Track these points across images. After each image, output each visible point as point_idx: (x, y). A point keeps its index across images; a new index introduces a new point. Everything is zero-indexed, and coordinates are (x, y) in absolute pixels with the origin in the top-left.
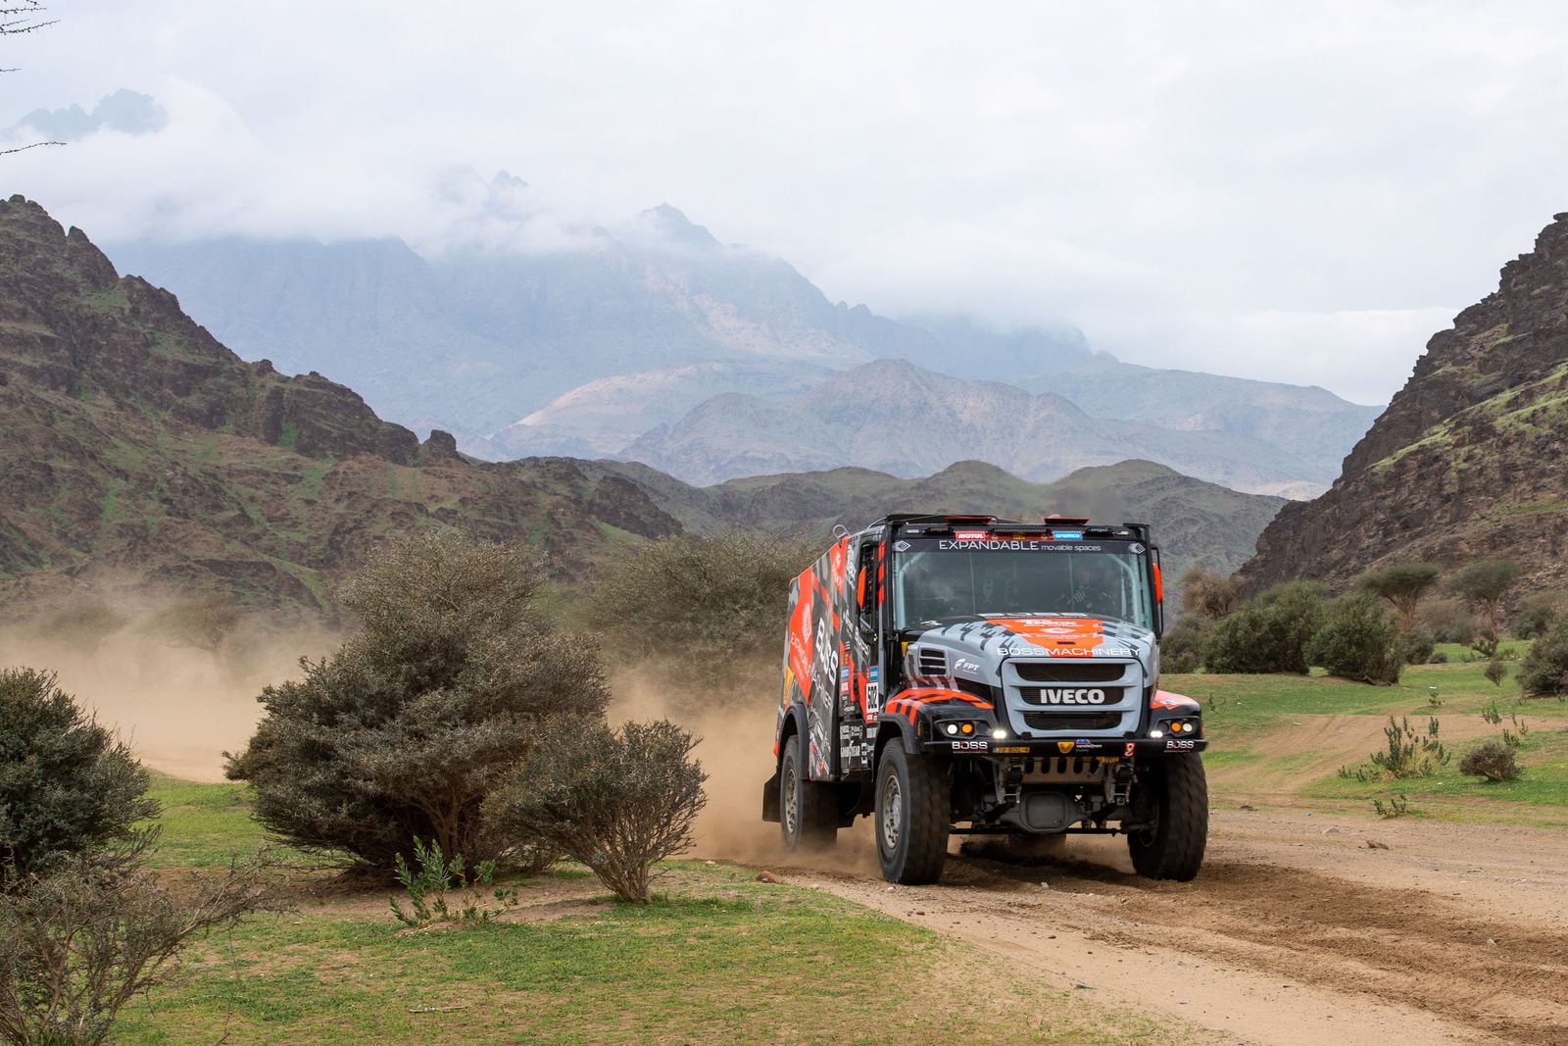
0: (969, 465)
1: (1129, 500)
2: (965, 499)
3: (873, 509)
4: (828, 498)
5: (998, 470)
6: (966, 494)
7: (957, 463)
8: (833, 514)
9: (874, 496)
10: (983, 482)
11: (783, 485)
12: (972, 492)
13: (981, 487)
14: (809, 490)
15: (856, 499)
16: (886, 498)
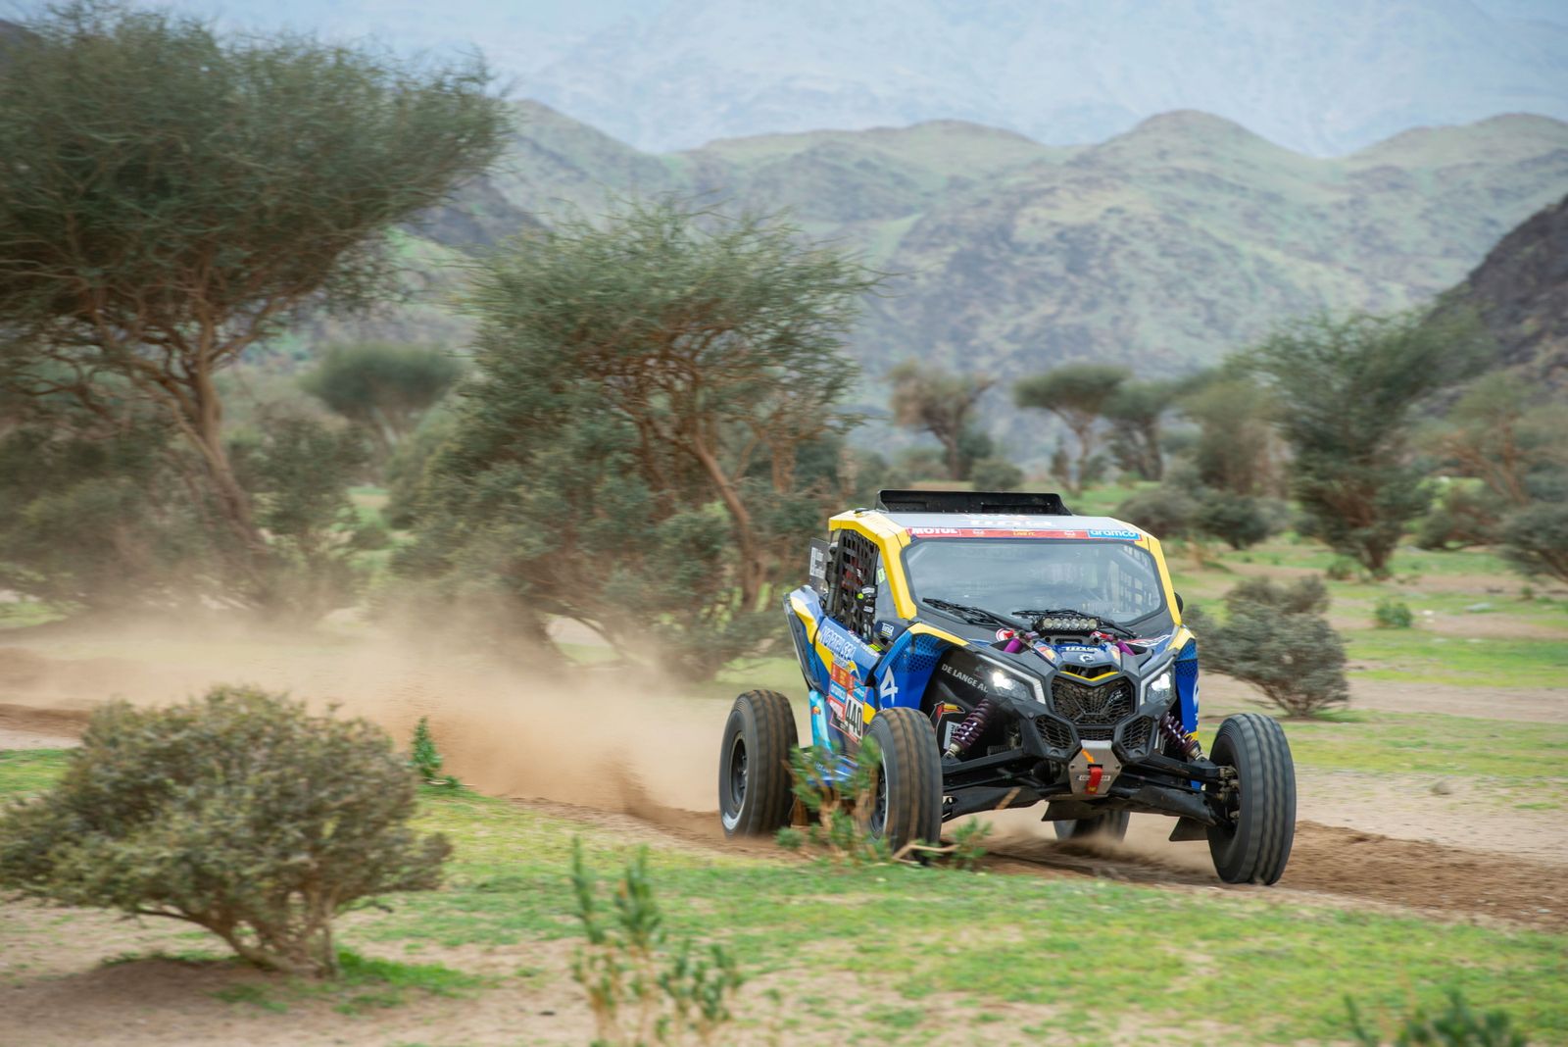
0: (1178, 120)
1: (1498, 194)
2: (1166, 188)
3: (984, 203)
4: (901, 181)
5: (1239, 132)
6: (1166, 179)
7: (1156, 118)
8: (908, 210)
9: (992, 177)
10: (1205, 154)
11: (813, 152)
12: (1181, 175)
13: (1201, 165)
14: (864, 165)
15: (957, 184)
16: (1011, 182)
